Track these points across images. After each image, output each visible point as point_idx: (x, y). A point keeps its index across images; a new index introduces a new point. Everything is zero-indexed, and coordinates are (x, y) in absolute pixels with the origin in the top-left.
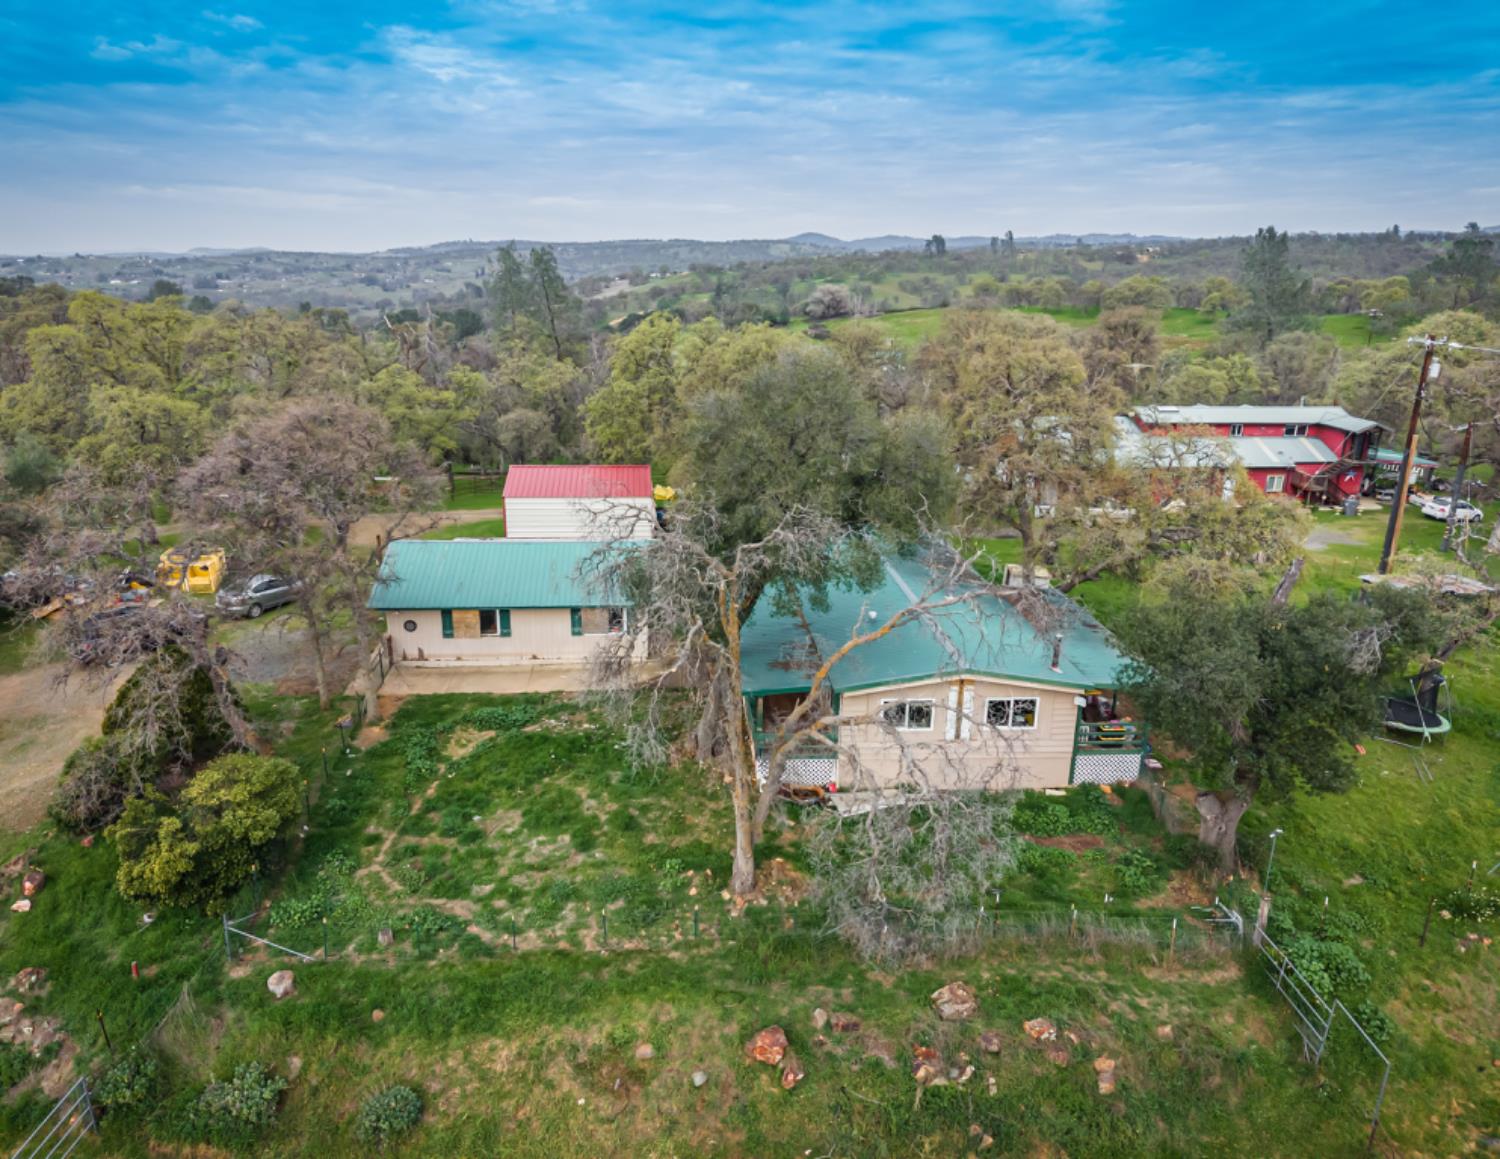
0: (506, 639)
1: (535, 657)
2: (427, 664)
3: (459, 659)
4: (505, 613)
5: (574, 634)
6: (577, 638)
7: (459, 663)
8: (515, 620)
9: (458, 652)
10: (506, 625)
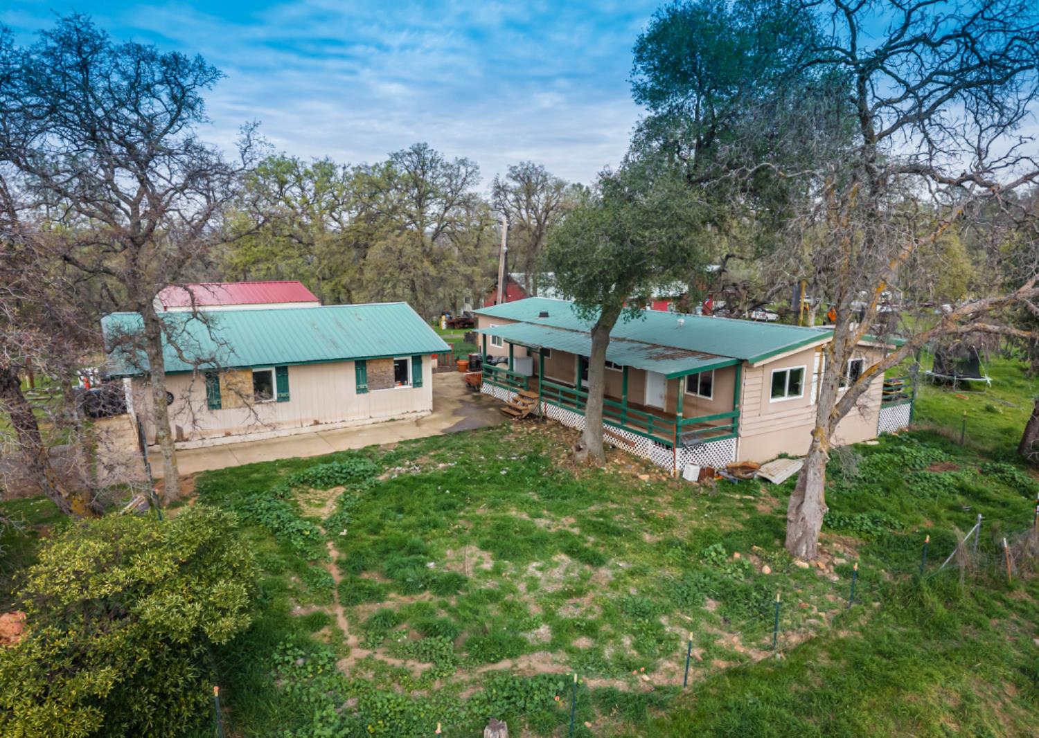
0: (284, 404)
1: (317, 423)
2: (188, 445)
3: (228, 434)
4: (283, 369)
5: (359, 391)
6: (362, 395)
7: (228, 440)
8: (294, 378)
9: (227, 427)
10: (283, 387)
